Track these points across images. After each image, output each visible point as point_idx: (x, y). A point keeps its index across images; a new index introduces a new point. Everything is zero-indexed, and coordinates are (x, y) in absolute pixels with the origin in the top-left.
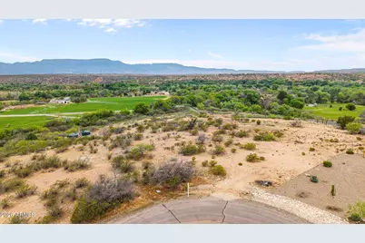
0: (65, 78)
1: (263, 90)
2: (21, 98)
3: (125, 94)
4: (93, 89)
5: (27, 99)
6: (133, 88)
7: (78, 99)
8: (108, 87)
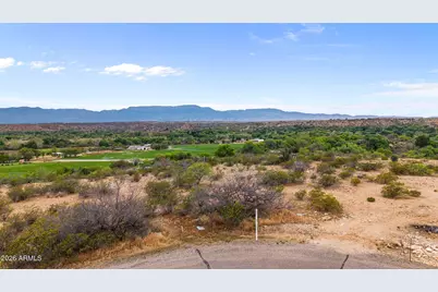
0: (149, 125)
1: (392, 137)
2: (101, 144)
3: (211, 142)
4: (176, 136)
5: (107, 145)
6: (222, 135)
7: (158, 145)
8: (193, 134)
